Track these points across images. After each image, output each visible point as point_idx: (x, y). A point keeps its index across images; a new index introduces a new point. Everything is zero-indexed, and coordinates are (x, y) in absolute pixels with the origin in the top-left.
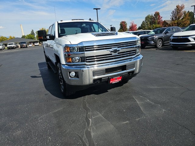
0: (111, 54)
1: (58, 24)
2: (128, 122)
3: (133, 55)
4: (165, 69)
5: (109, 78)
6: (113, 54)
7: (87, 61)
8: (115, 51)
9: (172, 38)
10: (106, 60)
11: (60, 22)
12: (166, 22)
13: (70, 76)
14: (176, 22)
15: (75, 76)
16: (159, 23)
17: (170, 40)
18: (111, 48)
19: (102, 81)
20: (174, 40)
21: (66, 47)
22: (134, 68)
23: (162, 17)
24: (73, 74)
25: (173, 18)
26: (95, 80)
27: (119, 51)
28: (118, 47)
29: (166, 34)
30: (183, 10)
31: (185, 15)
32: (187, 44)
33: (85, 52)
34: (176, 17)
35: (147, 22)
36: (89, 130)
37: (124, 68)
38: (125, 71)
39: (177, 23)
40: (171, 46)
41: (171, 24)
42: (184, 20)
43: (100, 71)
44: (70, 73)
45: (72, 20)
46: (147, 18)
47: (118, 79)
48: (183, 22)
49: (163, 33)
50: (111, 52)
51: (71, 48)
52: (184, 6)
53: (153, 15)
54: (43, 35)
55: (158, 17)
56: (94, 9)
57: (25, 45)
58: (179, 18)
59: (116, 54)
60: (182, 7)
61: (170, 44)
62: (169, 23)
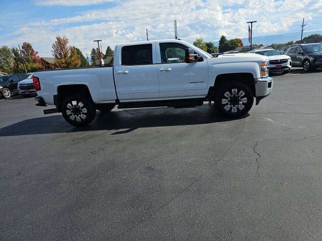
12: (44, 60)
14: (63, 61)
16: (34, 62)
23: (37, 53)
25: (56, 56)
30: (68, 45)
31: (73, 52)
34: (60, 54)
35: (4, 59)
39: (66, 62)
41: (57, 64)
42: (73, 59)
48: (73, 61)
52: (67, 39)
53: (21, 47)
55: (30, 52)
58: (65, 56)
60: (66, 41)
62: (52, 62)
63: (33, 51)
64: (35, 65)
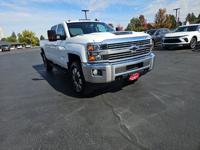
0: (130, 52)
1: (68, 24)
2: (155, 114)
3: (147, 53)
4: (166, 67)
5: (129, 75)
6: (132, 51)
7: (110, 58)
8: (134, 49)
9: (164, 39)
10: (126, 57)
11: (68, 22)
12: (150, 25)
13: (93, 74)
14: (159, 25)
15: (98, 74)
16: (143, 26)
17: (163, 40)
18: (130, 46)
19: (123, 78)
20: (166, 41)
21: (89, 45)
22: (149, 65)
23: (146, 20)
24: (95, 72)
25: (156, 21)
26: (117, 77)
27: (137, 48)
28: (137, 45)
29: (157, 35)
30: (165, 14)
31: (168, 18)
32: (179, 44)
33: (108, 50)
34: (159, 20)
35: (132, 25)
36: (122, 124)
37: (140, 65)
38: (142, 68)
39: (161, 26)
40: (164, 47)
41: (155, 27)
42: (166, 23)
43: (122, 68)
44: (93, 70)
45: (79, 20)
46: (132, 21)
47: (136, 75)
48: (166, 25)
49: (154, 34)
50: (131, 49)
51: (94, 46)
52: (166, 10)
53: (138, 18)
54: (54, 35)
55: (142, 20)
56: (82, 11)
57: (7, 48)
58: (162, 21)
59: (135, 51)
60: (164, 11)
61: (163, 45)
62: (153, 25)
63: (144, 19)
64: (143, 28)
